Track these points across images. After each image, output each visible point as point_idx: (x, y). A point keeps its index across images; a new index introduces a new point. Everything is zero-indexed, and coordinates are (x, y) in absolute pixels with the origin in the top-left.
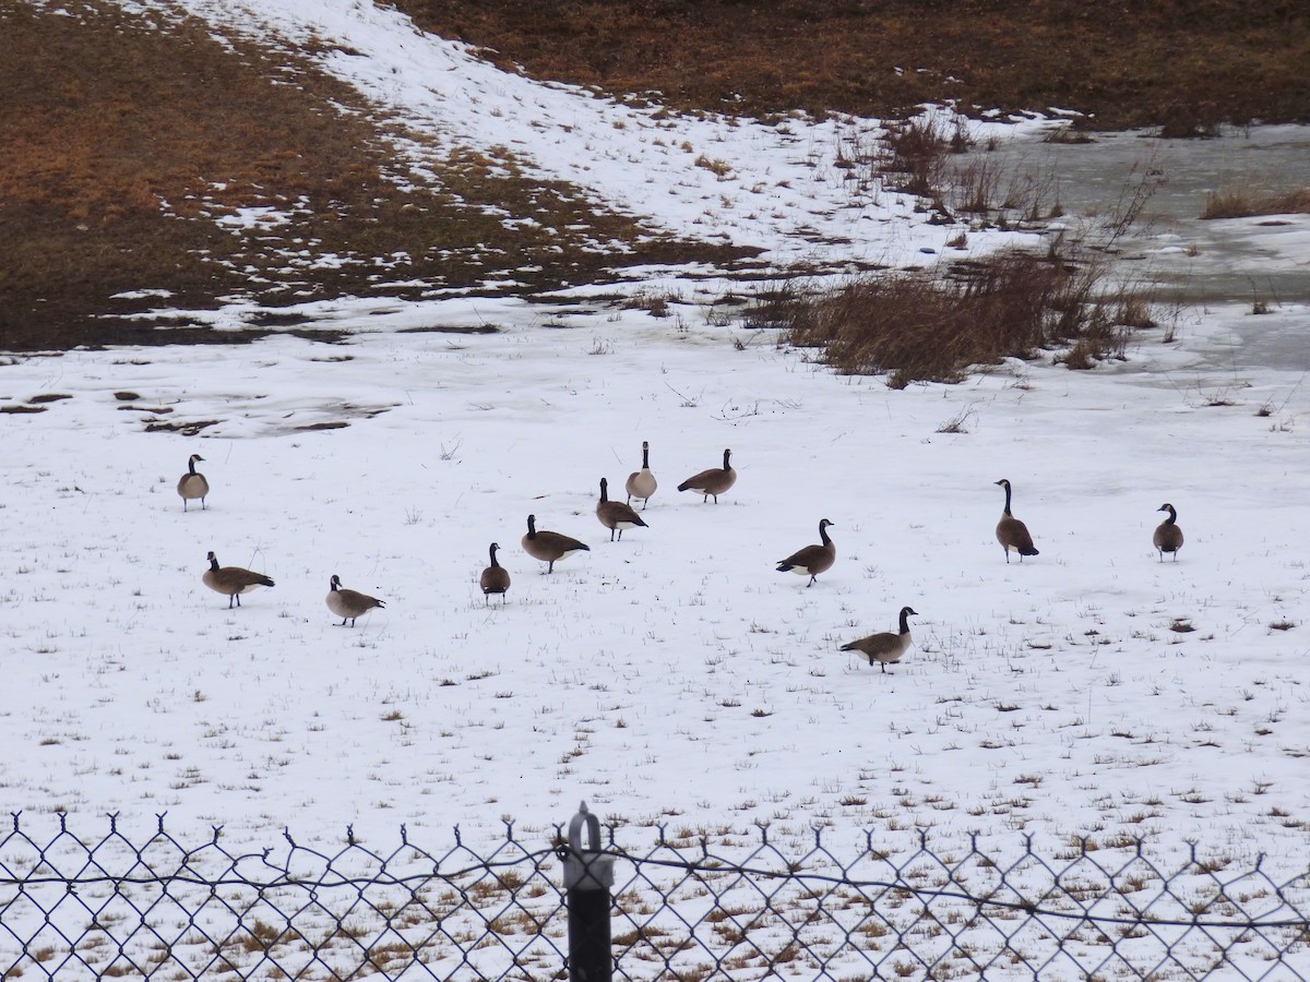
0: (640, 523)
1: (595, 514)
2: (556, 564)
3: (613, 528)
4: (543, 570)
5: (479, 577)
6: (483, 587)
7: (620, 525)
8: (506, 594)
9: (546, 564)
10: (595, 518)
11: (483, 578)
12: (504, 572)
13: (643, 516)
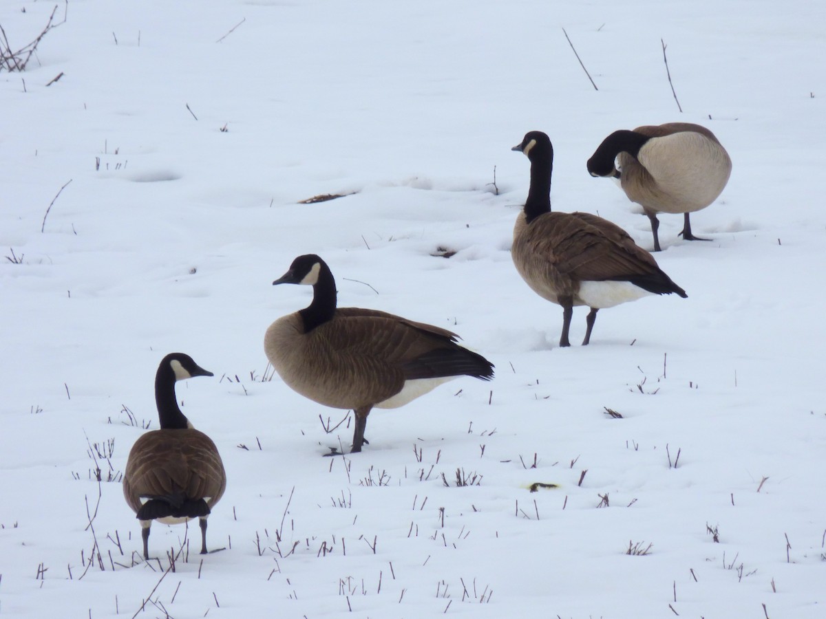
0: (659, 283)
1: (509, 255)
2: (378, 417)
3: (568, 302)
4: (331, 440)
5: (121, 463)
6: (132, 496)
7: (591, 290)
8: (210, 519)
9: (341, 420)
10: (509, 268)
11: (132, 467)
12: (203, 444)
13: (666, 263)
